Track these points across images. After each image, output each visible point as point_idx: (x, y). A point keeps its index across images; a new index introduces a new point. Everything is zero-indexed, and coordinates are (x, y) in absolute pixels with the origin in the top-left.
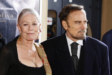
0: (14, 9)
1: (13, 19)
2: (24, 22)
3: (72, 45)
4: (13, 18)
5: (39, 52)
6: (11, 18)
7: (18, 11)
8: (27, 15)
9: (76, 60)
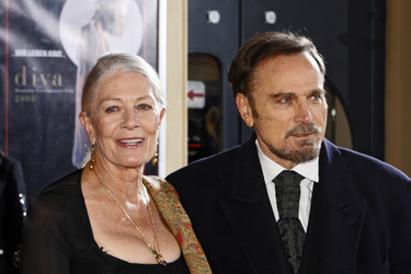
0: (64, 53)
1: (61, 91)
2: (108, 99)
3: (278, 180)
4: (62, 88)
5: (162, 209)
6: (54, 88)
7: (81, 61)
8: (117, 76)
9: (295, 234)
